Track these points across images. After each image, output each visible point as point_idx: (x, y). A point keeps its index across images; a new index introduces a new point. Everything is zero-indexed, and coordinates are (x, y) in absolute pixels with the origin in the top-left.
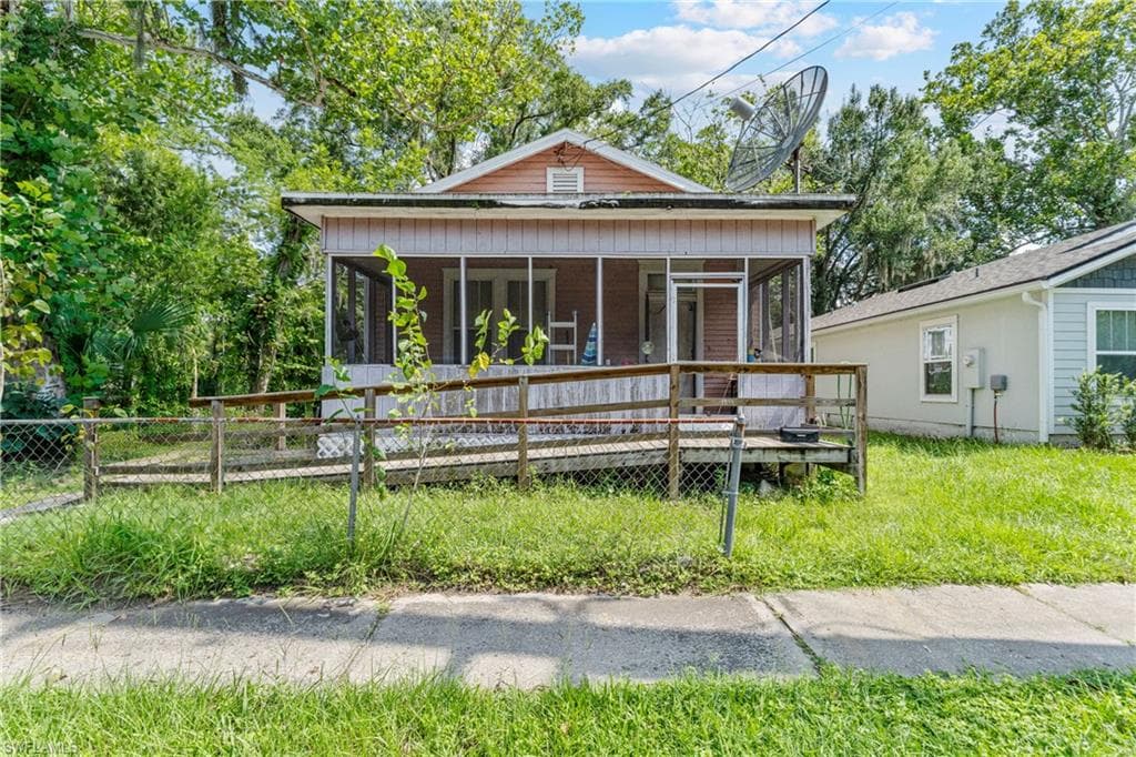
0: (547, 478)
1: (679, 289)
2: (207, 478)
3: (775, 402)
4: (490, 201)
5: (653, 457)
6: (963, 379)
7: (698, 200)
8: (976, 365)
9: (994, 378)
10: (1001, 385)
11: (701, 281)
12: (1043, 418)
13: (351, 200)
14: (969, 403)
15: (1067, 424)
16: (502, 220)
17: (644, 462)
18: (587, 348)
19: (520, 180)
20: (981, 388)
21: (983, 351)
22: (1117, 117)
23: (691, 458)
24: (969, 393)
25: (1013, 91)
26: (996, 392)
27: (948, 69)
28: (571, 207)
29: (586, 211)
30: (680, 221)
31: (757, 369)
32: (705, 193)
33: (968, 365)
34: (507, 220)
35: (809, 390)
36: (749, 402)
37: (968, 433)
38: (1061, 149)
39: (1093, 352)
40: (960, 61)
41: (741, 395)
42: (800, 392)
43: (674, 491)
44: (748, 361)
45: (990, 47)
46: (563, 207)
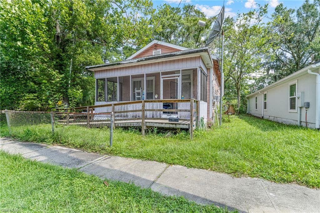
1: (163, 80)
2: (66, 124)
7: (163, 56)
8: (300, 98)
9: (305, 103)
10: (307, 106)
11: (168, 77)
12: (317, 119)
14: (299, 112)
17: (138, 125)
20: (303, 107)
21: (304, 93)
24: (299, 109)
26: (306, 108)
28: (135, 62)
29: (138, 63)
30: (164, 61)
32: (187, 50)
37: (299, 124)
44: (181, 99)
46: (133, 62)
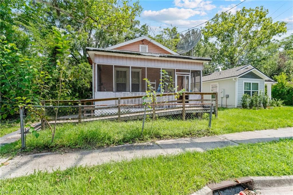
0: (159, 117)
1: (177, 76)
3: (195, 100)
4: (139, 54)
5: (179, 112)
6: (220, 96)
7: (183, 57)
8: (223, 92)
9: (226, 95)
10: (228, 96)
11: (181, 74)
12: (236, 103)
13: (105, 51)
14: (221, 100)
15: (240, 104)
16: (140, 58)
18: (158, 88)
19: (133, 47)
20: (224, 97)
21: (224, 90)
22: (235, 41)
23: (187, 112)
24: (221, 98)
25: (218, 34)
26: (227, 98)
27: (205, 27)
28: (157, 56)
29: (160, 58)
31: (192, 94)
33: (221, 93)
34: (141, 58)
35: (202, 98)
36: (191, 100)
37: (221, 106)
38: (226, 47)
39: (244, 90)
40: (207, 25)
41: (189, 99)
42: (200, 98)
43: (184, 119)
44: (191, 92)
45: (213, 23)
